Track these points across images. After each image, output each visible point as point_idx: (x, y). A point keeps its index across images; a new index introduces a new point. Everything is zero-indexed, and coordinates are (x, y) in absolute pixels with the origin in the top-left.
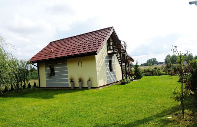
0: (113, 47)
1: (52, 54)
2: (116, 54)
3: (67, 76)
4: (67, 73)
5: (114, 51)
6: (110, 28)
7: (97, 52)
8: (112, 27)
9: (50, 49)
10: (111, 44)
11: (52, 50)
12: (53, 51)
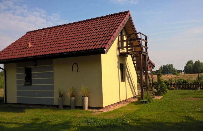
0: (127, 44)
1: (29, 49)
2: (131, 55)
3: (52, 87)
4: (52, 81)
5: (128, 50)
6: (124, 13)
7: (105, 50)
8: (127, 12)
9: (26, 42)
10: (125, 38)
11: (28, 44)
12: (30, 46)
